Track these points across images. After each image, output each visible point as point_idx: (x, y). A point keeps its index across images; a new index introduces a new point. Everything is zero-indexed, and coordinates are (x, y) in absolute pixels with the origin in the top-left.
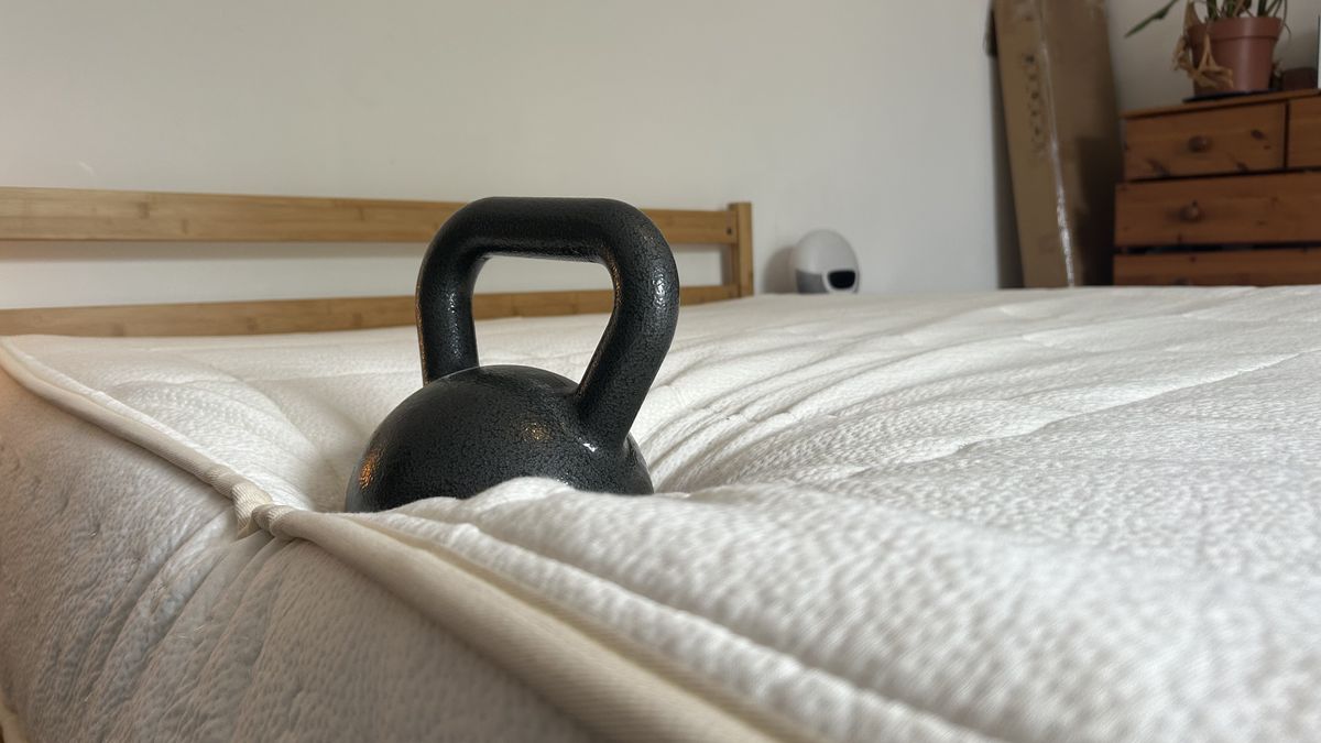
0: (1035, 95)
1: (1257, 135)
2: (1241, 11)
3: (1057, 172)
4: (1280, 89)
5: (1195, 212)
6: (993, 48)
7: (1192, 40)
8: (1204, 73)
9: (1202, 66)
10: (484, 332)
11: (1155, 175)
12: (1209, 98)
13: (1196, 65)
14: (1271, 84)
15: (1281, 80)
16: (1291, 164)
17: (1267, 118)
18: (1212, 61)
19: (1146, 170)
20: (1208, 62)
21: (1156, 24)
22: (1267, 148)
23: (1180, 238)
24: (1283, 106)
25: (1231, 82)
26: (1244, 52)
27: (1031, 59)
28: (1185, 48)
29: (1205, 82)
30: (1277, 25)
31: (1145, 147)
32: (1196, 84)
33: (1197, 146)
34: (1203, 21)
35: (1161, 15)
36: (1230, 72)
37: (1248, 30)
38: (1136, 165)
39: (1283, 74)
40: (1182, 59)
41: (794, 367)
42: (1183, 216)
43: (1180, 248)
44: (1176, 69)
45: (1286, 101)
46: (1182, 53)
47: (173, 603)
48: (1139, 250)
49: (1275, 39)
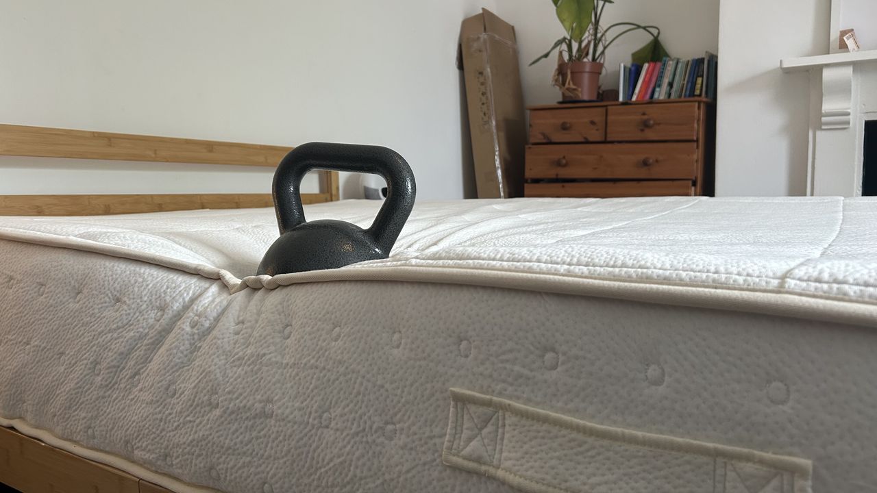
0: (483, 94)
1: (593, 123)
2: (584, 58)
3: (495, 137)
4: (602, 100)
5: (564, 161)
6: (461, 66)
7: (561, 70)
8: (568, 89)
9: (567, 85)
10: (306, 209)
11: (544, 141)
12: (569, 102)
13: (564, 84)
14: (598, 97)
15: (602, 95)
16: (609, 139)
17: (596, 114)
18: (571, 83)
19: (540, 139)
20: (569, 84)
21: (544, 59)
22: (597, 130)
23: (557, 175)
24: (604, 109)
25: (580, 95)
26: (586, 79)
27: (481, 73)
28: (558, 75)
29: (568, 94)
30: (601, 66)
31: (540, 126)
32: (563, 94)
33: (565, 127)
34: (566, 61)
35: (546, 56)
36: (580, 89)
37: (587, 69)
38: (535, 136)
39: (603, 92)
40: (556, 80)
41: (421, 229)
42: (558, 164)
43: (556, 180)
44: (554, 85)
45: (606, 106)
46: (556, 77)
47: (208, 322)
48: (536, 181)
49: (600, 73)
